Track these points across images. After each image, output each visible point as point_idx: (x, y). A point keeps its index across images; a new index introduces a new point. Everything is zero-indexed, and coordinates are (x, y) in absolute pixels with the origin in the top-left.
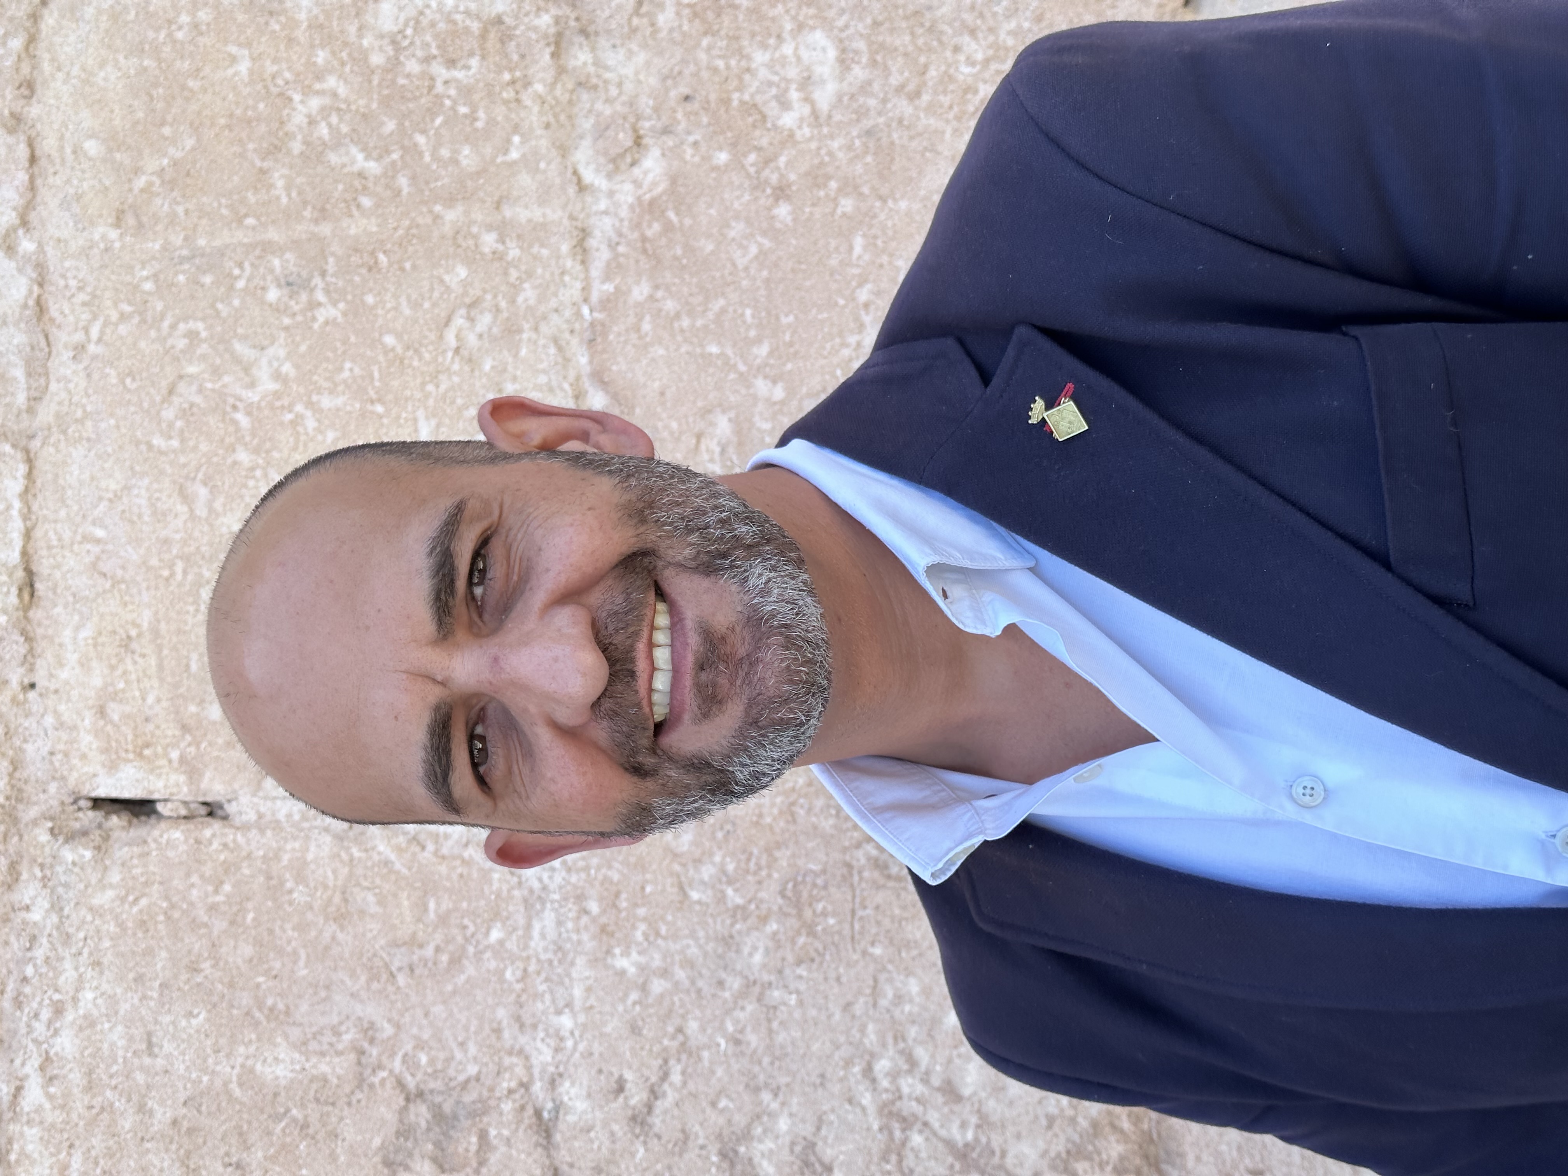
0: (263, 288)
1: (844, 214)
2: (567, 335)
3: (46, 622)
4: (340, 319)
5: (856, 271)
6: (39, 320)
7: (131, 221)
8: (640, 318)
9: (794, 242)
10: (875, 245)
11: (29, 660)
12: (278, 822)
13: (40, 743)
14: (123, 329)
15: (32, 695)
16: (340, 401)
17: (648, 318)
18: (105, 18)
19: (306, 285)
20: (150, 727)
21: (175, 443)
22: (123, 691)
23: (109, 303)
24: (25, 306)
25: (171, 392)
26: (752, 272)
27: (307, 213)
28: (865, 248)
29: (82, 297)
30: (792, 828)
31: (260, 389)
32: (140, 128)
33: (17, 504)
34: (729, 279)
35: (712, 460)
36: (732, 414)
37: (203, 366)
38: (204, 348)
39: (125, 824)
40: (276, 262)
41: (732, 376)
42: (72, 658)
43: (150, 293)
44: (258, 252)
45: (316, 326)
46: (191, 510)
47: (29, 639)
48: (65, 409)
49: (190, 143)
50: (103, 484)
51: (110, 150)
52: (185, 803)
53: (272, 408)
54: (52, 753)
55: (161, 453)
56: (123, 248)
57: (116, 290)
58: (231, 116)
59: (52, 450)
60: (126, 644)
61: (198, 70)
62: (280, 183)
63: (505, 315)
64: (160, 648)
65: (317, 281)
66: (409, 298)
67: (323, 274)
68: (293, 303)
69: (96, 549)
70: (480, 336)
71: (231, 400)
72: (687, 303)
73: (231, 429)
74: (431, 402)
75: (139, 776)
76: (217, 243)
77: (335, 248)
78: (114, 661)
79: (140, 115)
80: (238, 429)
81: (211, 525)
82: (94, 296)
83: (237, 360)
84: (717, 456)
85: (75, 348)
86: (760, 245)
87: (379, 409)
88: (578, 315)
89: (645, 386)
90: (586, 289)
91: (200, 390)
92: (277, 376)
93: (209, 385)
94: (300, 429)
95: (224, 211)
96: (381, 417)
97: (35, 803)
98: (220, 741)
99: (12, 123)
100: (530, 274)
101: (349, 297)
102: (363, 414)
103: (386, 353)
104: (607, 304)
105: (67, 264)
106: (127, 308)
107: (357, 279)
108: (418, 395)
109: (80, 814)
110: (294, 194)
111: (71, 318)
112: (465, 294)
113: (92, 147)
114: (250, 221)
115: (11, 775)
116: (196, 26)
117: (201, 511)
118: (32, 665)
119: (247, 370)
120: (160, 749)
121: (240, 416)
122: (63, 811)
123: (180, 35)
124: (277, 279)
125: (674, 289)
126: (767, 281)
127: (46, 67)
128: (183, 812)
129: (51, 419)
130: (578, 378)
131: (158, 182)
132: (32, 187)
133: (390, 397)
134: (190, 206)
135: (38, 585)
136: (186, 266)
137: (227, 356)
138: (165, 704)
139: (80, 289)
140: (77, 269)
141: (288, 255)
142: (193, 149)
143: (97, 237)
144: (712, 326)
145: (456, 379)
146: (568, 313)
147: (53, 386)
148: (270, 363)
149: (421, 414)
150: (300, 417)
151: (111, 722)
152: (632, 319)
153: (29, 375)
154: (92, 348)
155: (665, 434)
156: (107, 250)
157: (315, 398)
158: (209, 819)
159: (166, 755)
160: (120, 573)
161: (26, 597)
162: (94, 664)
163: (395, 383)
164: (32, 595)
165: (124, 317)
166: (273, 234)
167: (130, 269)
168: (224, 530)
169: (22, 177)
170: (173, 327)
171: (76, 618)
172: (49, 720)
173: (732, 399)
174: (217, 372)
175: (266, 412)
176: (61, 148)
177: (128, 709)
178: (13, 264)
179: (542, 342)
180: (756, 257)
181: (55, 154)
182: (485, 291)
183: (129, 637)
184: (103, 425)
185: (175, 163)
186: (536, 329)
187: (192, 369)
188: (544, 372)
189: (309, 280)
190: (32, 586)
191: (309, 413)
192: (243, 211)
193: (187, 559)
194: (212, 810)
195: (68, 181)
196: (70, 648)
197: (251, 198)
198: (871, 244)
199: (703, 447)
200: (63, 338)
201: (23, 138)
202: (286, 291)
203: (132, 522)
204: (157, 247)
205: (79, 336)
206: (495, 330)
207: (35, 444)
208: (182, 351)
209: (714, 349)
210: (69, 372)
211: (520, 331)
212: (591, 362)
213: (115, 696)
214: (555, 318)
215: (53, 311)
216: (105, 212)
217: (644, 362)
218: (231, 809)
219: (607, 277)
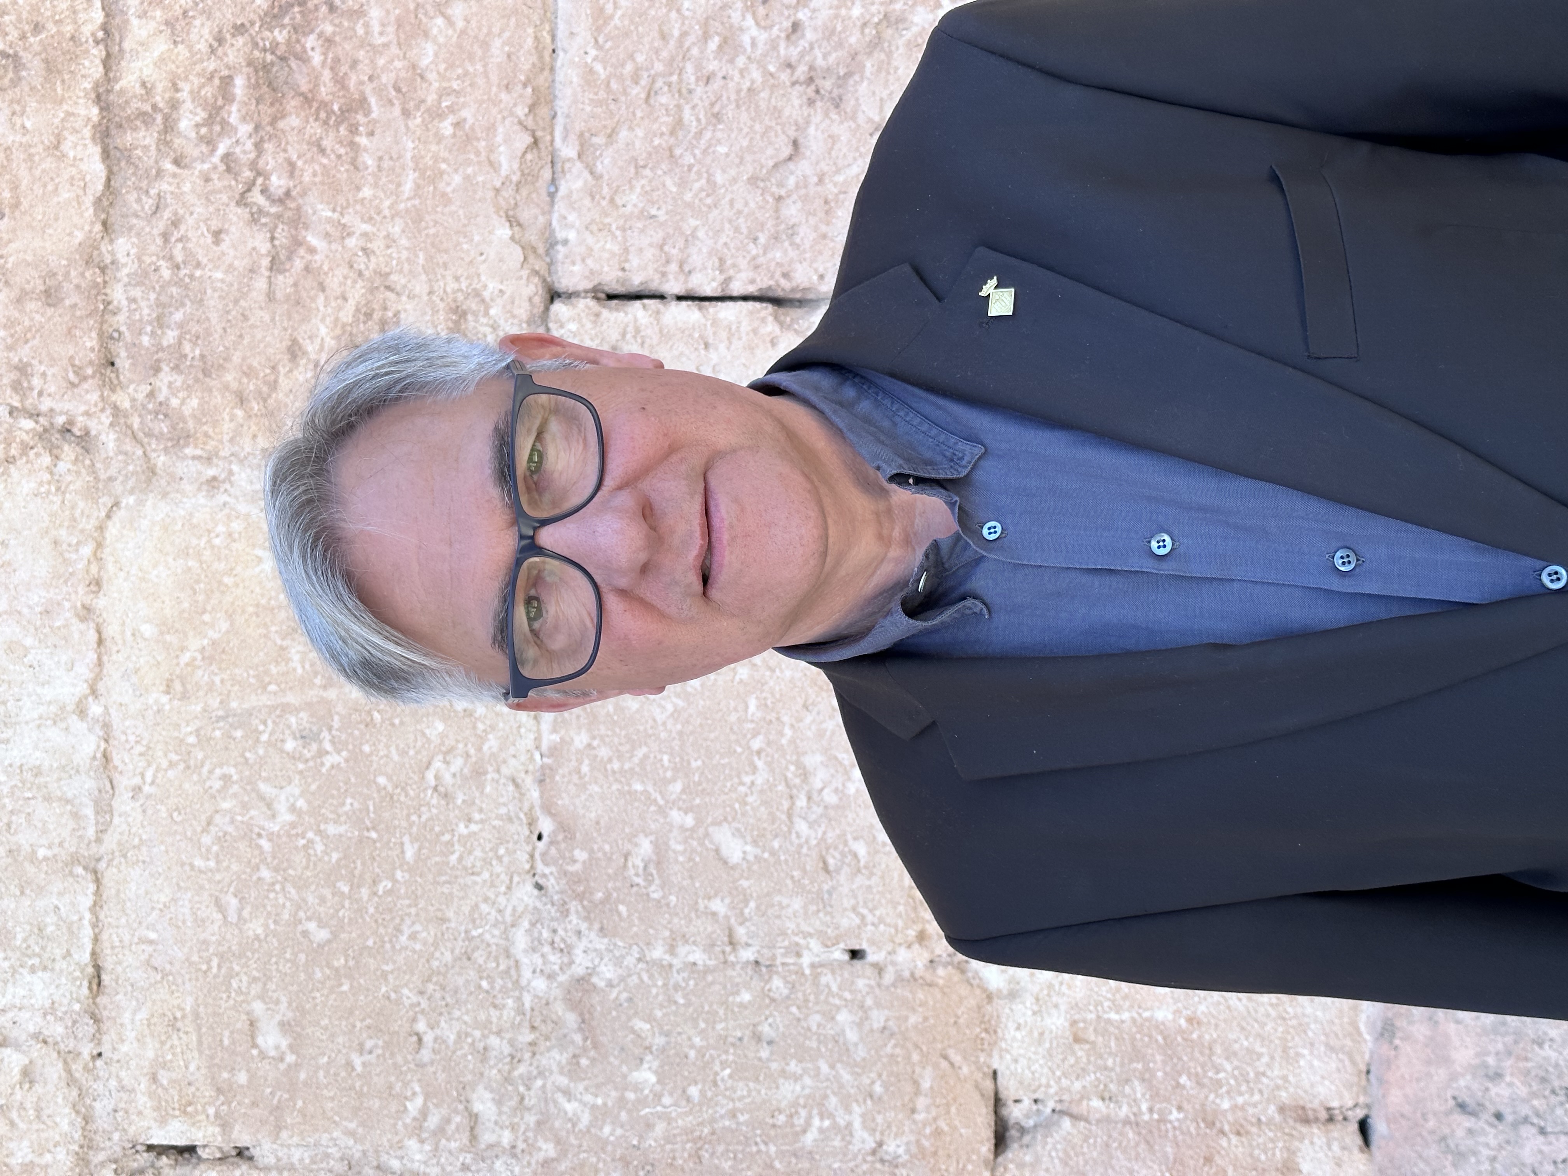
0: (282, 741)
1: (741, 681)
2: (523, 775)
3: (110, 1007)
4: (343, 765)
5: (750, 726)
6: (105, 768)
7: (178, 686)
8: (580, 762)
9: (702, 702)
10: (766, 705)
11: (96, 1038)
12: (292, 1164)
13: (105, 1101)
14: (171, 774)
15: (99, 1063)
16: (342, 829)
17: (586, 762)
18: (157, 528)
19: (316, 737)
20: (193, 1089)
21: (212, 864)
22: (171, 1061)
23: (160, 754)
24: (94, 758)
25: (209, 824)
26: (669, 726)
27: (318, 681)
28: (758, 707)
29: (140, 749)
30: (699, 1168)
31: (279, 819)
32: (186, 615)
33: (88, 916)
34: (650, 732)
35: (637, 875)
36: (652, 838)
37: (234, 802)
38: (235, 788)
39: (172, 1162)
40: (293, 720)
41: (653, 808)
42: (131, 1035)
43: (193, 746)
44: (278, 712)
45: (324, 770)
46: (225, 917)
47: (97, 1020)
48: (125, 837)
49: (224, 626)
50: (155, 898)
51: (162, 633)
52: (220, 1149)
53: (289, 836)
54: (115, 1111)
55: (201, 871)
56: (171, 710)
57: (166, 743)
58: (257, 605)
59: (115, 870)
60: (173, 1024)
61: (232, 569)
62: (296, 658)
63: (474, 759)
64: (199, 1027)
65: (325, 734)
66: (397, 747)
67: (330, 729)
68: (306, 751)
69: (149, 949)
70: (454, 775)
71: (256, 830)
72: (618, 751)
73: (257, 852)
74: (415, 829)
75: (185, 1128)
76: (246, 706)
77: (340, 708)
78: (163, 1038)
79: (186, 605)
80: (262, 853)
81: (240, 930)
82: (149, 748)
83: (262, 798)
84: (641, 871)
85: (133, 790)
86: (675, 705)
87: (374, 835)
88: (532, 759)
89: (584, 816)
90: (538, 739)
91: (232, 821)
92: (293, 809)
93: (239, 818)
94: (311, 852)
95: (252, 680)
96: (375, 842)
97: (103, 1149)
98: (247, 1101)
99: (83, 613)
100: (493, 728)
101: (350, 747)
102: (361, 840)
103: (379, 791)
104: (555, 751)
105: (127, 723)
106: (174, 757)
107: (356, 732)
108: (404, 824)
109: (138, 1156)
110: (307, 666)
111: (131, 767)
112: (442, 743)
113: (148, 630)
114: (272, 688)
115: (84, 1129)
116: (230, 535)
117: (233, 917)
118: (100, 1040)
119: (269, 806)
120: (199, 1107)
121: (264, 843)
122: (125, 1155)
123: (217, 541)
124: (293, 733)
125: (607, 740)
126: (681, 733)
127: (111, 567)
128: (218, 1155)
129: (114, 846)
130: (532, 808)
131: (199, 657)
132: (100, 663)
133: (382, 826)
134: (226, 677)
135: (104, 977)
136: (221, 724)
137: (253, 795)
138: (203, 1071)
139: (137, 742)
140: (135, 727)
141: (302, 714)
142: (228, 632)
143: (151, 701)
144: (637, 769)
145: (434, 811)
146: (523, 758)
147: (116, 820)
148: (288, 799)
149: (406, 839)
150: (311, 842)
151: (162, 1085)
152: (574, 763)
153: (97, 813)
154: (147, 789)
155: (600, 855)
156: (159, 711)
157: (322, 827)
158: (236, 1160)
159: (204, 1111)
160: (168, 967)
161: (95, 987)
162: (148, 1040)
163: (386, 815)
164: (99, 984)
165: (172, 765)
166: (291, 698)
167: (177, 726)
168: (251, 933)
169: (92, 656)
170: (211, 772)
171: (134, 1003)
172: (113, 1083)
173: (653, 826)
174: (245, 807)
175: (284, 839)
176: (123, 632)
177: (174, 1075)
178: (85, 725)
179: (502, 781)
180: (672, 715)
181: (118, 637)
182: (457, 741)
183: (175, 1018)
184: (155, 850)
185: (214, 643)
186: (498, 771)
187: (226, 805)
188: (505, 805)
189: (319, 734)
190: (99, 977)
191: (318, 839)
192: (267, 680)
193: (221, 956)
194: (241, 1153)
195: (128, 658)
196: (129, 1027)
197: (274, 670)
198: (763, 705)
199: (630, 864)
200: (124, 782)
201: (92, 625)
202: (300, 742)
203: (178, 927)
204: (199, 708)
205: (137, 780)
206: (466, 771)
207: (102, 865)
208: (219, 791)
209: (638, 787)
210: (128, 808)
211: (485, 773)
212: (541, 797)
213: (164, 1065)
214: (513, 762)
215: (116, 760)
216: (158, 682)
217: (583, 797)
218: (255, 1152)
219: (554, 731)
